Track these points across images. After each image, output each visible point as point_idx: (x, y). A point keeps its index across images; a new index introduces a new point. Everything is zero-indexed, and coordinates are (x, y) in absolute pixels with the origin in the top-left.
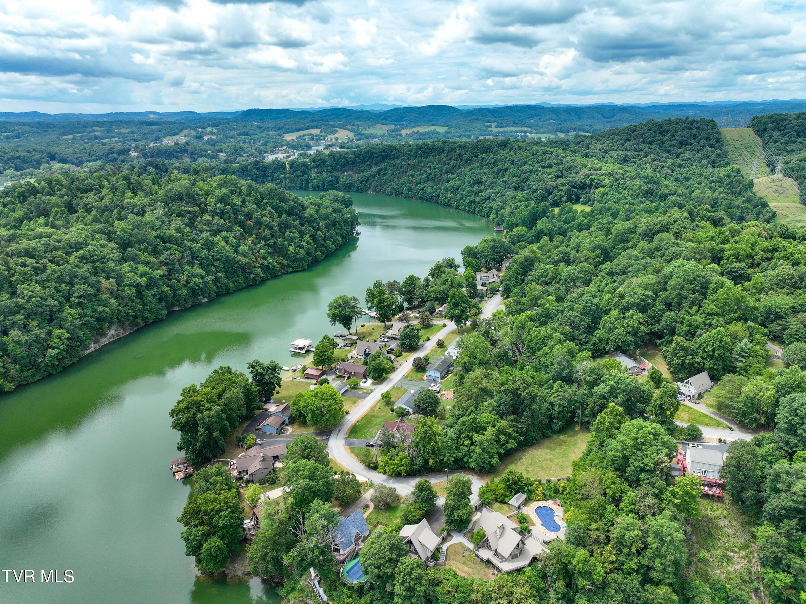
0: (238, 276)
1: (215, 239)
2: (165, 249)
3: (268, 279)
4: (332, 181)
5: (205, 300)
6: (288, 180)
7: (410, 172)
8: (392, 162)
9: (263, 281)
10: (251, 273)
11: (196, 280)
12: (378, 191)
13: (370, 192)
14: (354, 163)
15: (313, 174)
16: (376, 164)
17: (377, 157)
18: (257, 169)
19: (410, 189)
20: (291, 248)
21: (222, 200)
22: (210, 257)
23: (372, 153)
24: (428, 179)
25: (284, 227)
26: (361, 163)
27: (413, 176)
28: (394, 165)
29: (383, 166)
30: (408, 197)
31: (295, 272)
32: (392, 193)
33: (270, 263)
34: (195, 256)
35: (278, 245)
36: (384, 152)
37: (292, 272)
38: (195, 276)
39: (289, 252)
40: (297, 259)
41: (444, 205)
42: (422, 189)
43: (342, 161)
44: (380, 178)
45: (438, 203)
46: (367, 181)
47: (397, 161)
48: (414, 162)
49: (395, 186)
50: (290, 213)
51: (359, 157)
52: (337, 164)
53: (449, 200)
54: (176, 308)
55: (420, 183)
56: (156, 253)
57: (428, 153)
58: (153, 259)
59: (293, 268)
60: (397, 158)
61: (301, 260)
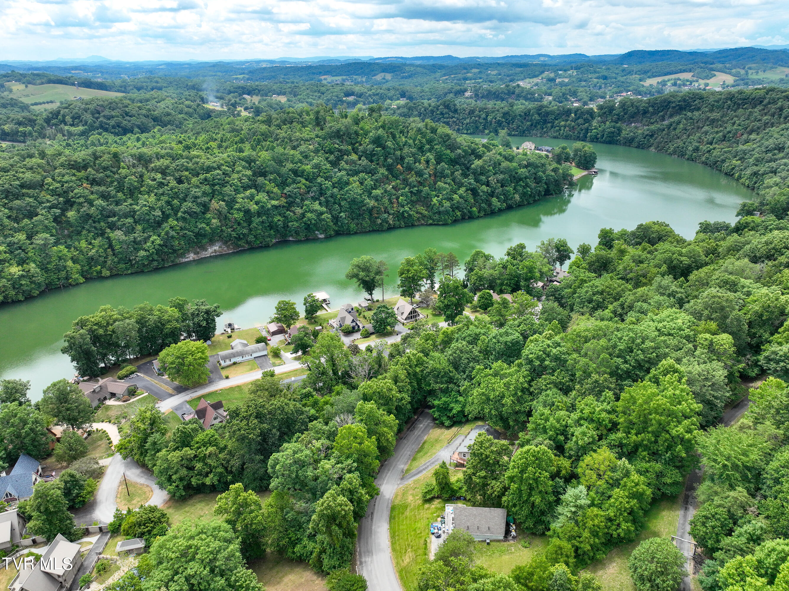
0: (364, 219)
1: (351, 179)
2: (294, 182)
3: (400, 227)
4: (613, 133)
5: (322, 236)
6: (567, 129)
7: (706, 128)
8: (689, 114)
9: (391, 228)
10: (378, 218)
11: (309, 215)
12: (660, 149)
13: (652, 149)
14: (645, 112)
15: (595, 123)
16: (671, 116)
17: (674, 107)
18: (539, 114)
19: (697, 149)
20: (435, 200)
21: (377, 141)
22: (339, 196)
23: (670, 102)
24: (724, 138)
25: (439, 175)
26: (653, 114)
27: (706, 133)
28: (691, 119)
29: (676, 118)
30: (691, 159)
31: (435, 225)
32: (674, 152)
33: (405, 211)
34: (322, 192)
35: (423, 194)
36: (684, 100)
37: (431, 225)
38: (312, 211)
39: (432, 203)
40: (439, 213)
41: (726, 174)
42: (709, 151)
43: (632, 110)
44: (668, 134)
45: (720, 171)
46: (652, 136)
47: (696, 113)
48: (715, 115)
49: (681, 144)
50: (453, 162)
51: (653, 106)
52: (625, 114)
53: (733, 168)
54: (291, 239)
55: (711, 144)
56: (283, 184)
57: (739, 105)
58: (276, 190)
59: (434, 221)
60: (698, 109)
61: (447, 212)
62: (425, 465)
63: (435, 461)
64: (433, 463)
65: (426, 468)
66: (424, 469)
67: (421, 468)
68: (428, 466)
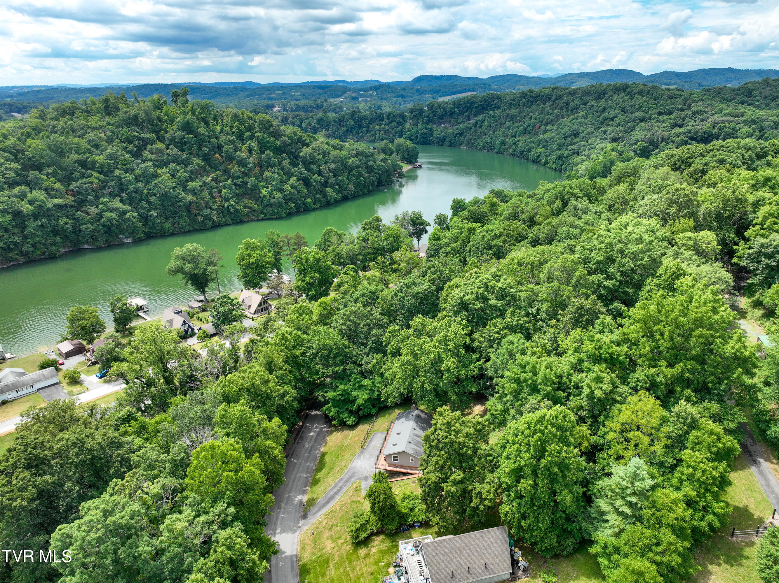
0: (181, 216)
1: (159, 171)
2: (82, 176)
3: (227, 225)
4: (426, 134)
5: (129, 240)
6: (382, 132)
7: (508, 124)
8: (491, 112)
9: (216, 226)
10: (199, 214)
11: (108, 214)
12: (471, 146)
13: (463, 147)
14: (452, 113)
15: (407, 126)
16: (475, 116)
17: (476, 107)
18: (353, 120)
19: (503, 143)
20: (264, 191)
21: (187, 127)
22: (145, 192)
23: (472, 103)
24: (525, 132)
25: (263, 165)
26: (459, 114)
27: (509, 128)
28: (493, 116)
29: (480, 117)
30: (499, 152)
31: (267, 219)
32: (484, 147)
33: (231, 205)
34: (122, 187)
35: (250, 186)
36: (485, 101)
37: (263, 219)
38: (112, 210)
39: (262, 195)
40: (271, 205)
41: (533, 161)
42: (514, 144)
43: (440, 112)
44: (475, 132)
45: (528, 159)
46: (461, 134)
47: (498, 112)
48: (514, 111)
49: (489, 139)
50: (279, 150)
51: (458, 108)
52: (434, 116)
53: (539, 156)
54: (86, 246)
55: (515, 137)
56: (67, 179)
57: (532, 102)
58: (57, 186)
59: (265, 214)
60: (498, 108)
61: (280, 204)
62: (335, 486)
63: (351, 477)
64: (347, 481)
65: (339, 491)
66: (336, 494)
67: (332, 493)
68: (341, 488)
